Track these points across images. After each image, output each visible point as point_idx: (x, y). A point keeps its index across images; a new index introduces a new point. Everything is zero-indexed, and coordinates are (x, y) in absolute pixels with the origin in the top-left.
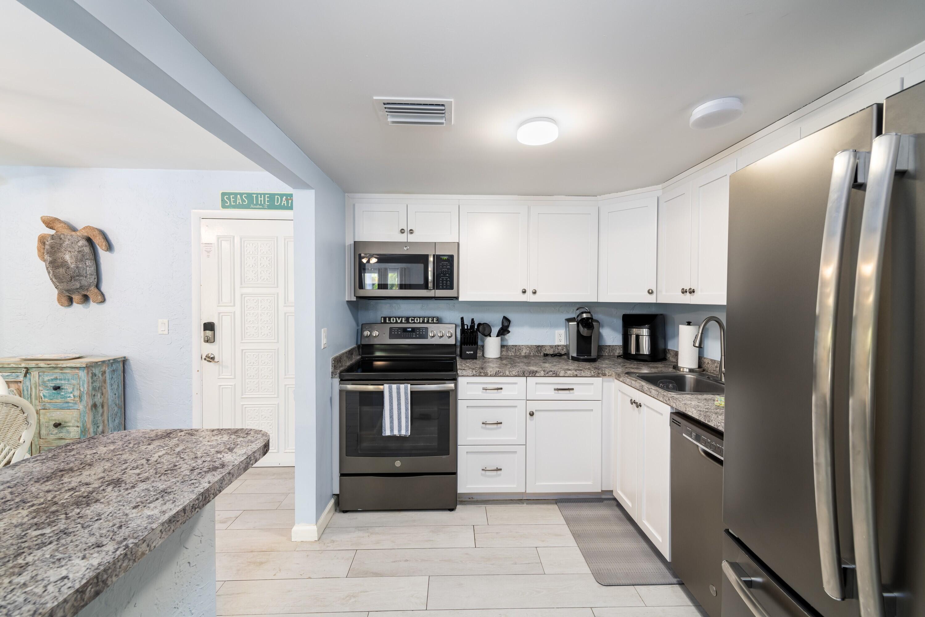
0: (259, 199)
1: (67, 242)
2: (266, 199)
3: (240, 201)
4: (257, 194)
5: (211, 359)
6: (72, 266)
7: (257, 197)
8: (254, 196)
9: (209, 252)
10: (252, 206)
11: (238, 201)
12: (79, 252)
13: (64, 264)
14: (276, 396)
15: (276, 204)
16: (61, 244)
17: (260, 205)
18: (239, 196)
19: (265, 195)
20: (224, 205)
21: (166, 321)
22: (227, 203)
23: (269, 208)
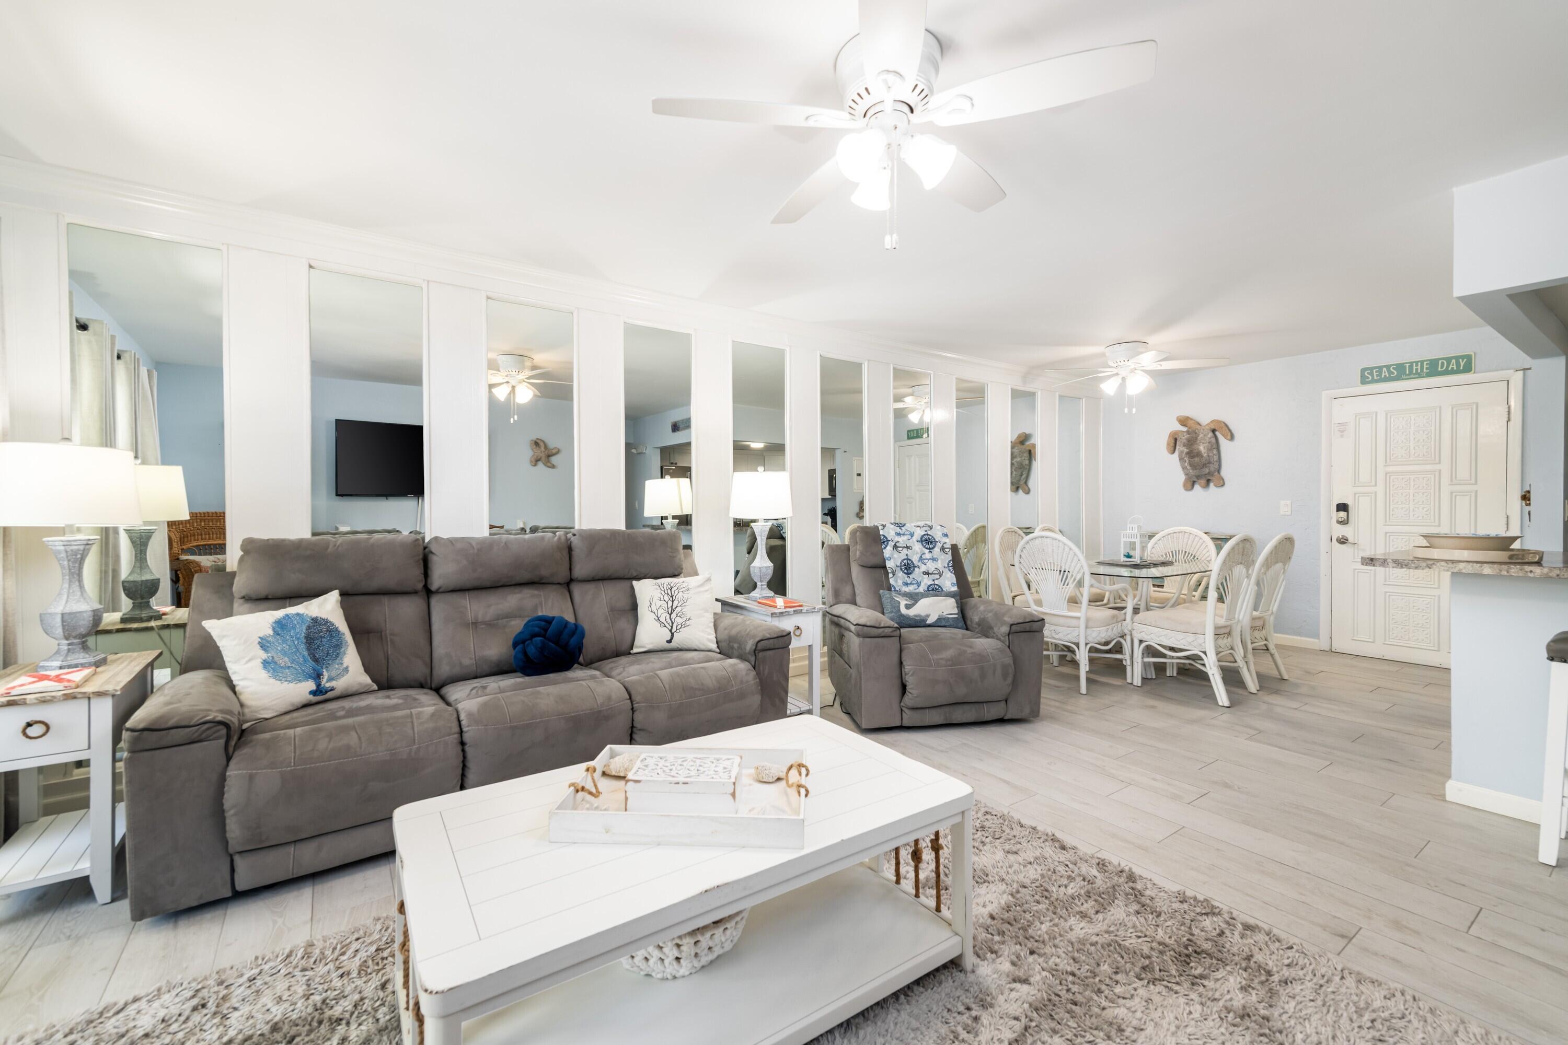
0: (1415, 368)
1: (1201, 436)
2: (1425, 366)
3: (1387, 374)
4: (1412, 363)
5: (1343, 541)
6: (1205, 455)
7: (1411, 367)
8: (1407, 365)
9: (1342, 431)
10: (1403, 377)
11: (1383, 374)
12: (1209, 442)
13: (1199, 454)
14: (1436, 586)
15: (1439, 369)
16: (1197, 438)
17: (1415, 374)
18: (1385, 369)
19: (1422, 362)
20: (1364, 381)
21: (1289, 502)
22: (1368, 378)
23: (1429, 375)
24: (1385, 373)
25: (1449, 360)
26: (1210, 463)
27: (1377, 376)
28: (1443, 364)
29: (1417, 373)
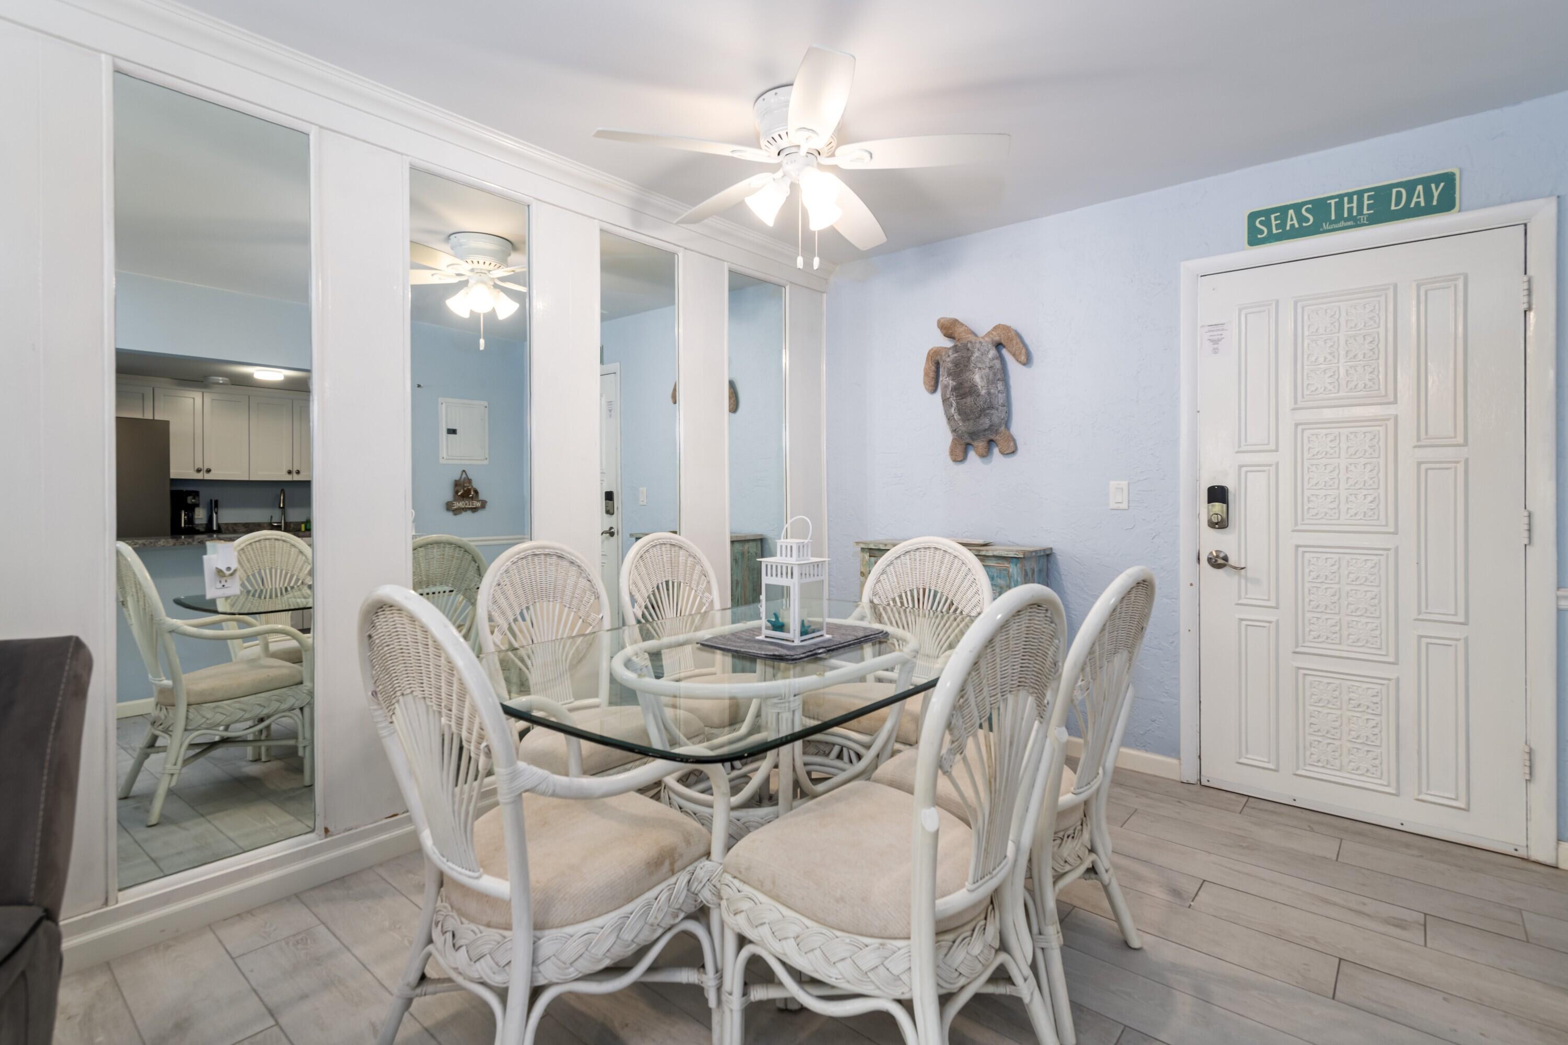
0: (1346, 206)
1: (977, 354)
2: (1366, 202)
3: (1295, 222)
4: (1341, 197)
5: (1219, 562)
6: (983, 392)
7: (1340, 206)
8: (1333, 202)
9: (1215, 342)
10: (1326, 226)
11: (1289, 223)
12: (991, 368)
13: (972, 391)
14: (1391, 659)
15: (1393, 208)
16: (969, 358)
17: (1346, 220)
18: (1291, 212)
19: (1360, 194)
20: (1254, 240)
21: (1124, 484)
22: (1262, 232)
23: (1374, 220)
24: (1292, 220)
25: (1410, 186)
26: (991, 407)
27: (1278, 227)
28: (1399, 194)
29: (1350, 217)
